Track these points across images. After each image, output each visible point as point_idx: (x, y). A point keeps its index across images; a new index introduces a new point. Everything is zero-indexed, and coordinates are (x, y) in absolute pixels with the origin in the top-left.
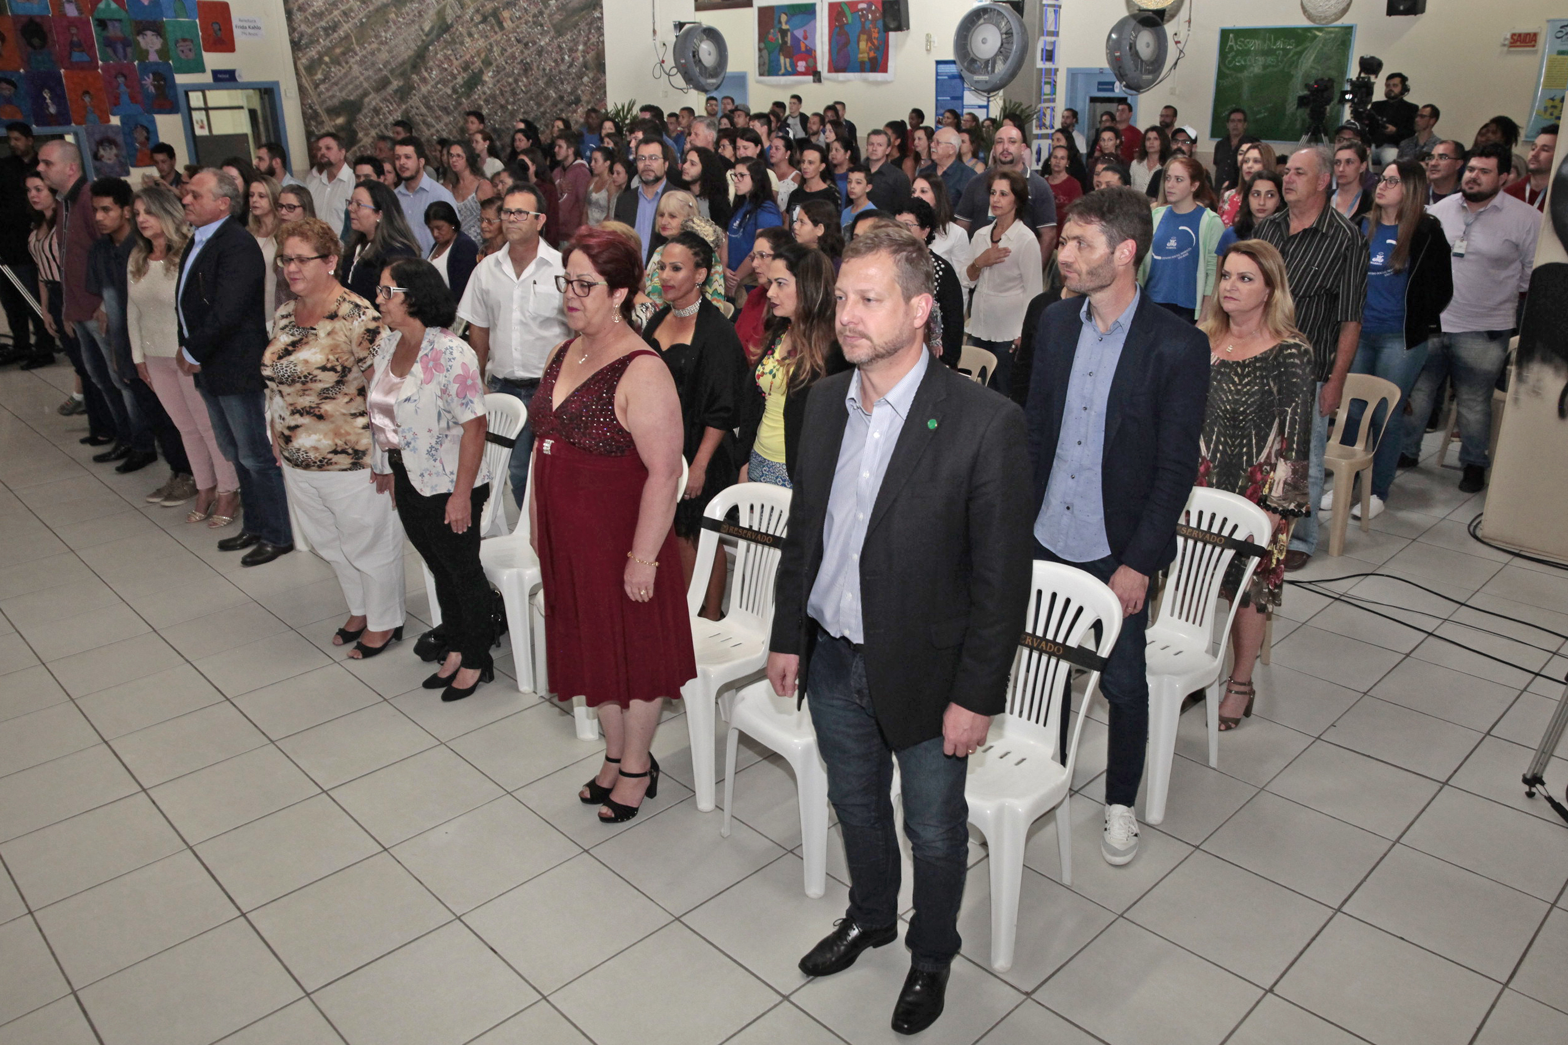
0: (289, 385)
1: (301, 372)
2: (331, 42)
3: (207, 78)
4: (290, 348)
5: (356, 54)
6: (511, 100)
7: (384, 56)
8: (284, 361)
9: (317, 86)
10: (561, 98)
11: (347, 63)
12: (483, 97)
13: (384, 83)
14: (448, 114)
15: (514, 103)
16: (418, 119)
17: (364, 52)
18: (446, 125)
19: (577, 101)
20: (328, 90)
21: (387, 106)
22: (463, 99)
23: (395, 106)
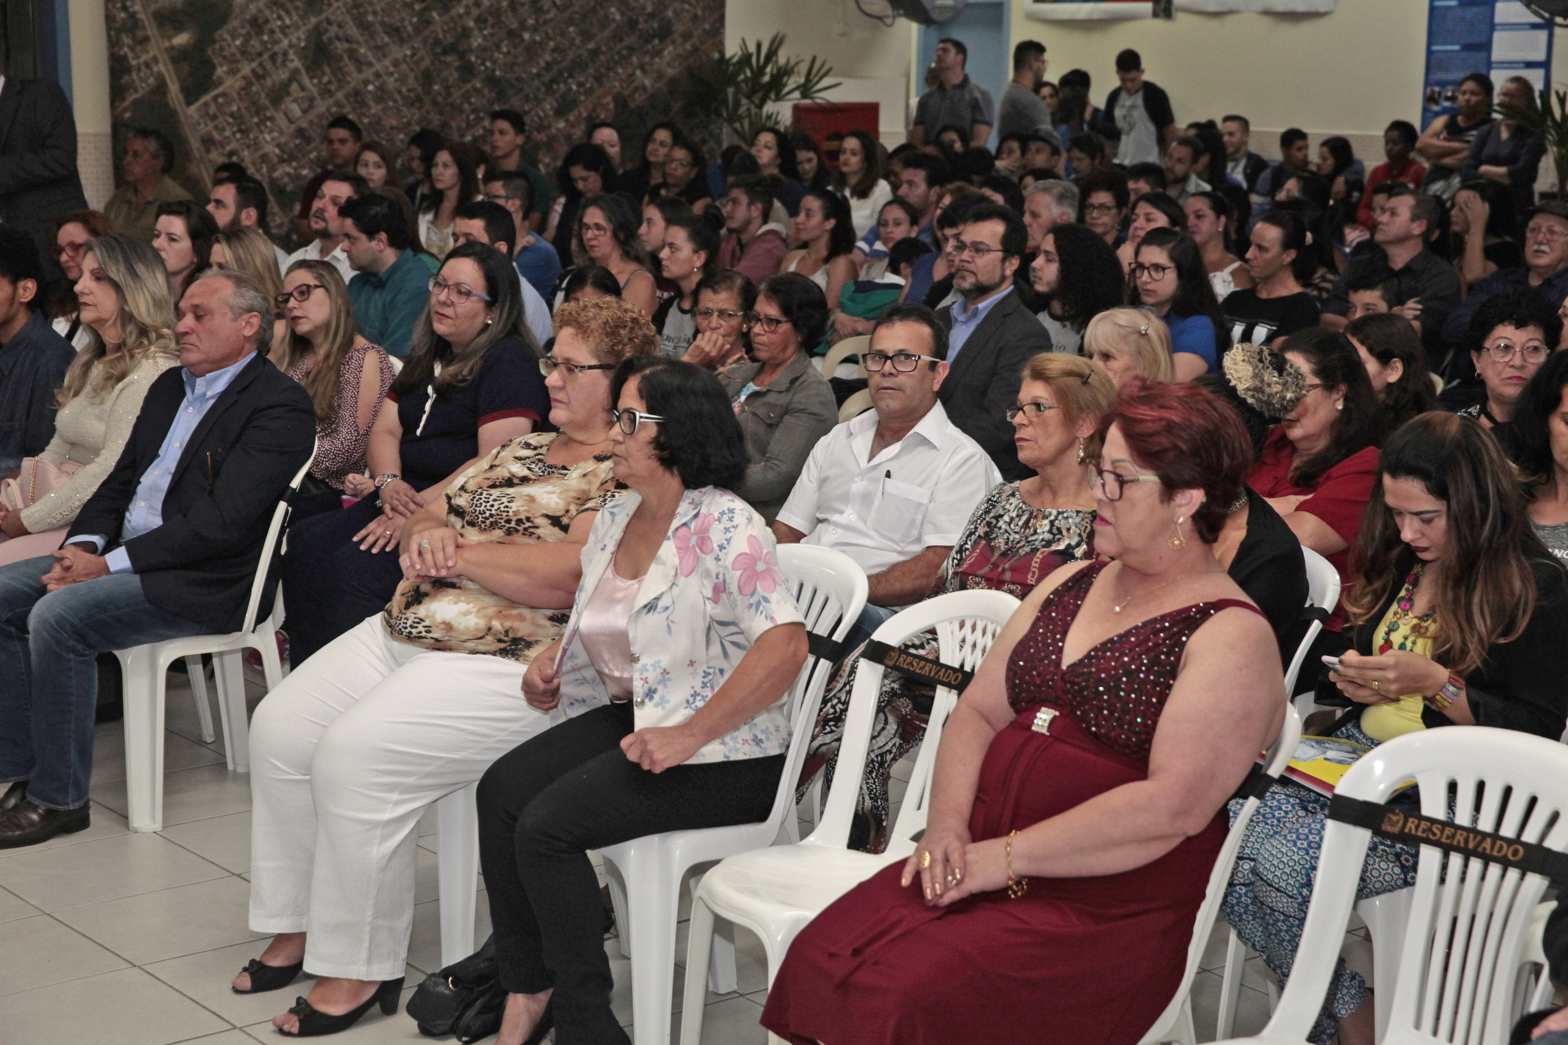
4: (516, 481)
6: (531, 22)
8: (496, 493)
10: (632, 24)
12: (475, 12)
14: (402, 41)
15: (535, 29)
16: (340, 47)
18: (396, 63)
19: (665, 33)
21: (280, 18)
22: (435, 14)
23: (295, 18)
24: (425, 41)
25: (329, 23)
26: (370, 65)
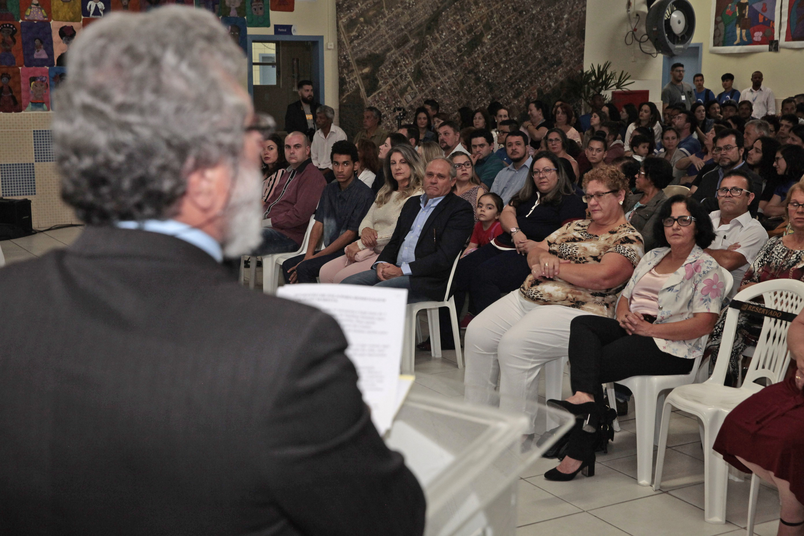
2: (366, 6)
3: (270, 31)
4: (577, 240)
5: (385, 17)
6: (504, 59)
7: (406, 18)
8: (570, 244)
9: (352, 41)
10: (546, 59)
11: (377, 23)
12: (482, 56)
13: (404, 41)
14: (452, 69)
15: (505, 62)
16: (427, 71)
17: (391, 15)
18: (449, 78)
19: (559, 63)
20: (359, 44)
21: (404, 60)
22: (465, 57)
23: (410, 60)
24: (461, 68)
25: (423, 62)
26: (439, 79)
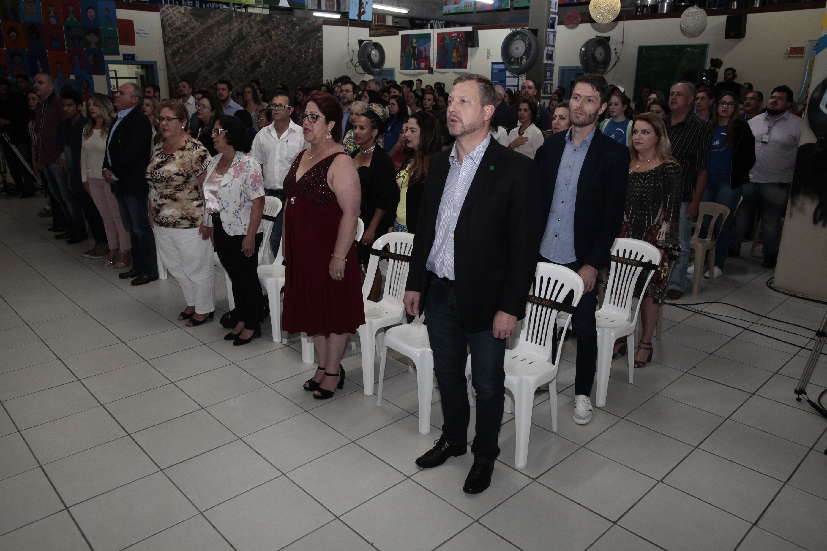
0: (160, 183)
1: (166, 176)
2: (184, 42)
3: (120, 58)
4: (161, 164)
5: (197, 49)
6: (274, 76)
7: (210, 51)
8: (157, 171)
9: (176, 64)
10: (300, 76)
11: (192, 53)
12: (260, 74)
13: (210, 64)
17: (201, 49)
19: (308, 78)
20: (181, 67)
21: (211, 76)
23: (215, 76)
